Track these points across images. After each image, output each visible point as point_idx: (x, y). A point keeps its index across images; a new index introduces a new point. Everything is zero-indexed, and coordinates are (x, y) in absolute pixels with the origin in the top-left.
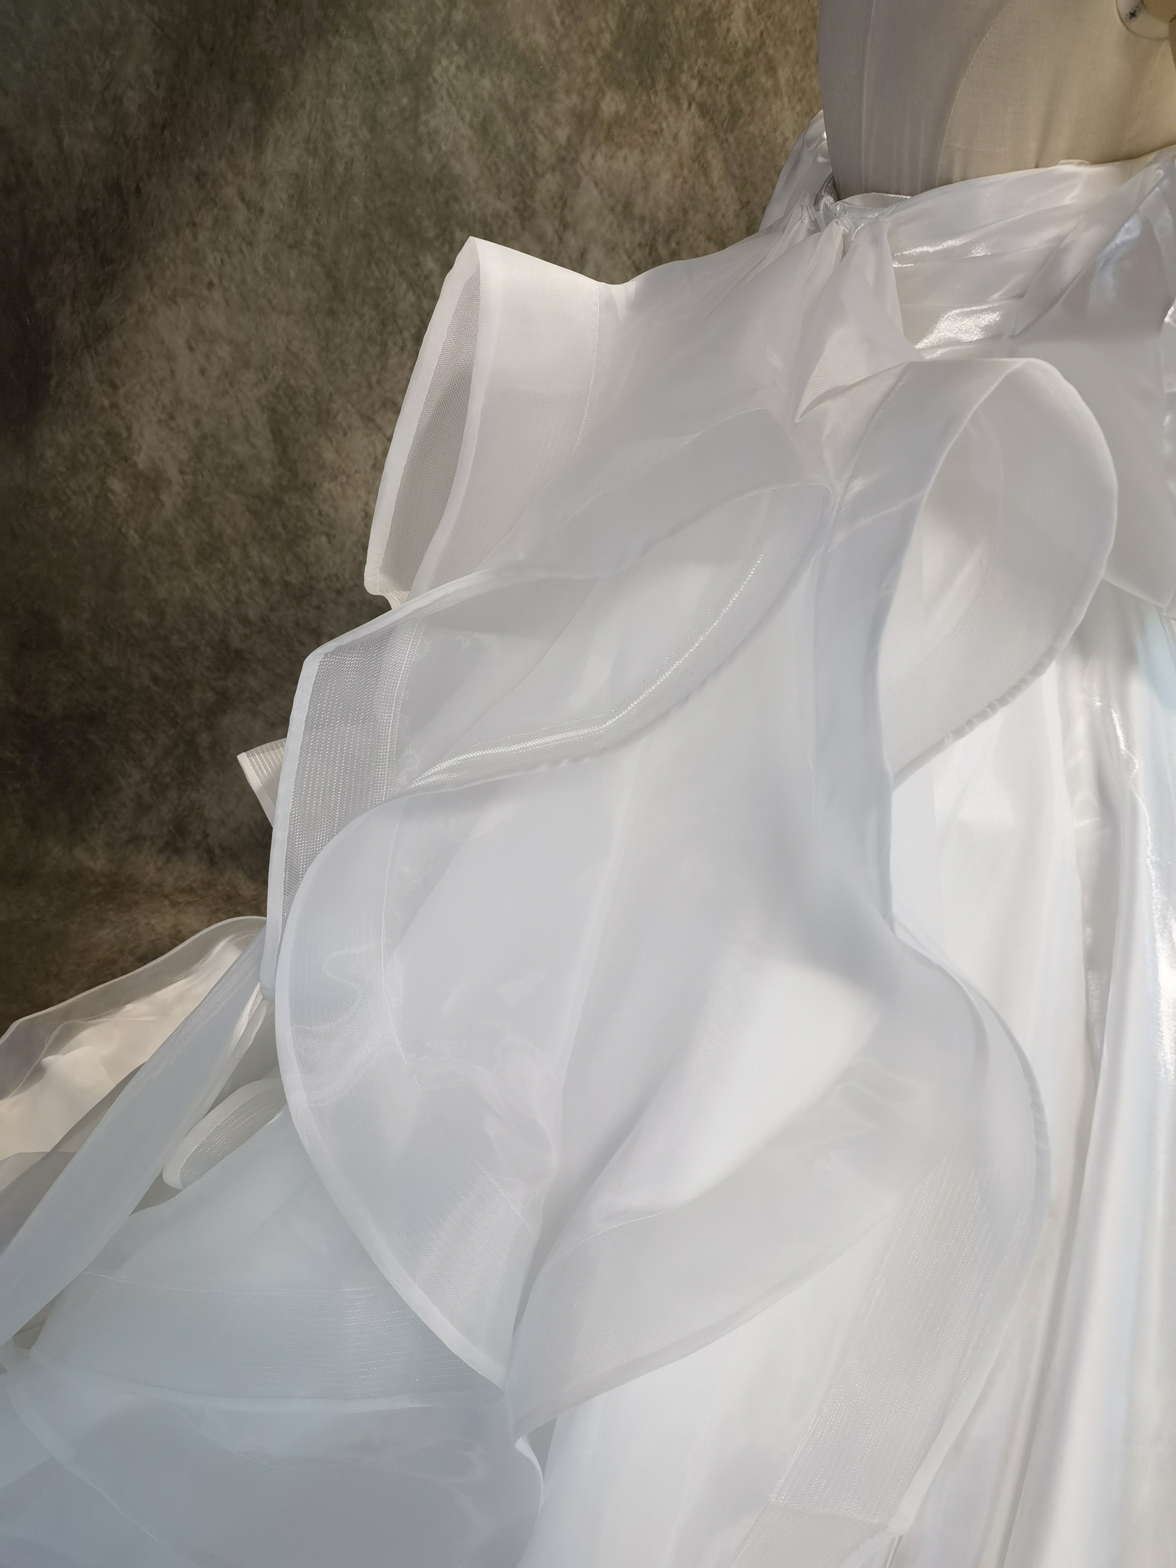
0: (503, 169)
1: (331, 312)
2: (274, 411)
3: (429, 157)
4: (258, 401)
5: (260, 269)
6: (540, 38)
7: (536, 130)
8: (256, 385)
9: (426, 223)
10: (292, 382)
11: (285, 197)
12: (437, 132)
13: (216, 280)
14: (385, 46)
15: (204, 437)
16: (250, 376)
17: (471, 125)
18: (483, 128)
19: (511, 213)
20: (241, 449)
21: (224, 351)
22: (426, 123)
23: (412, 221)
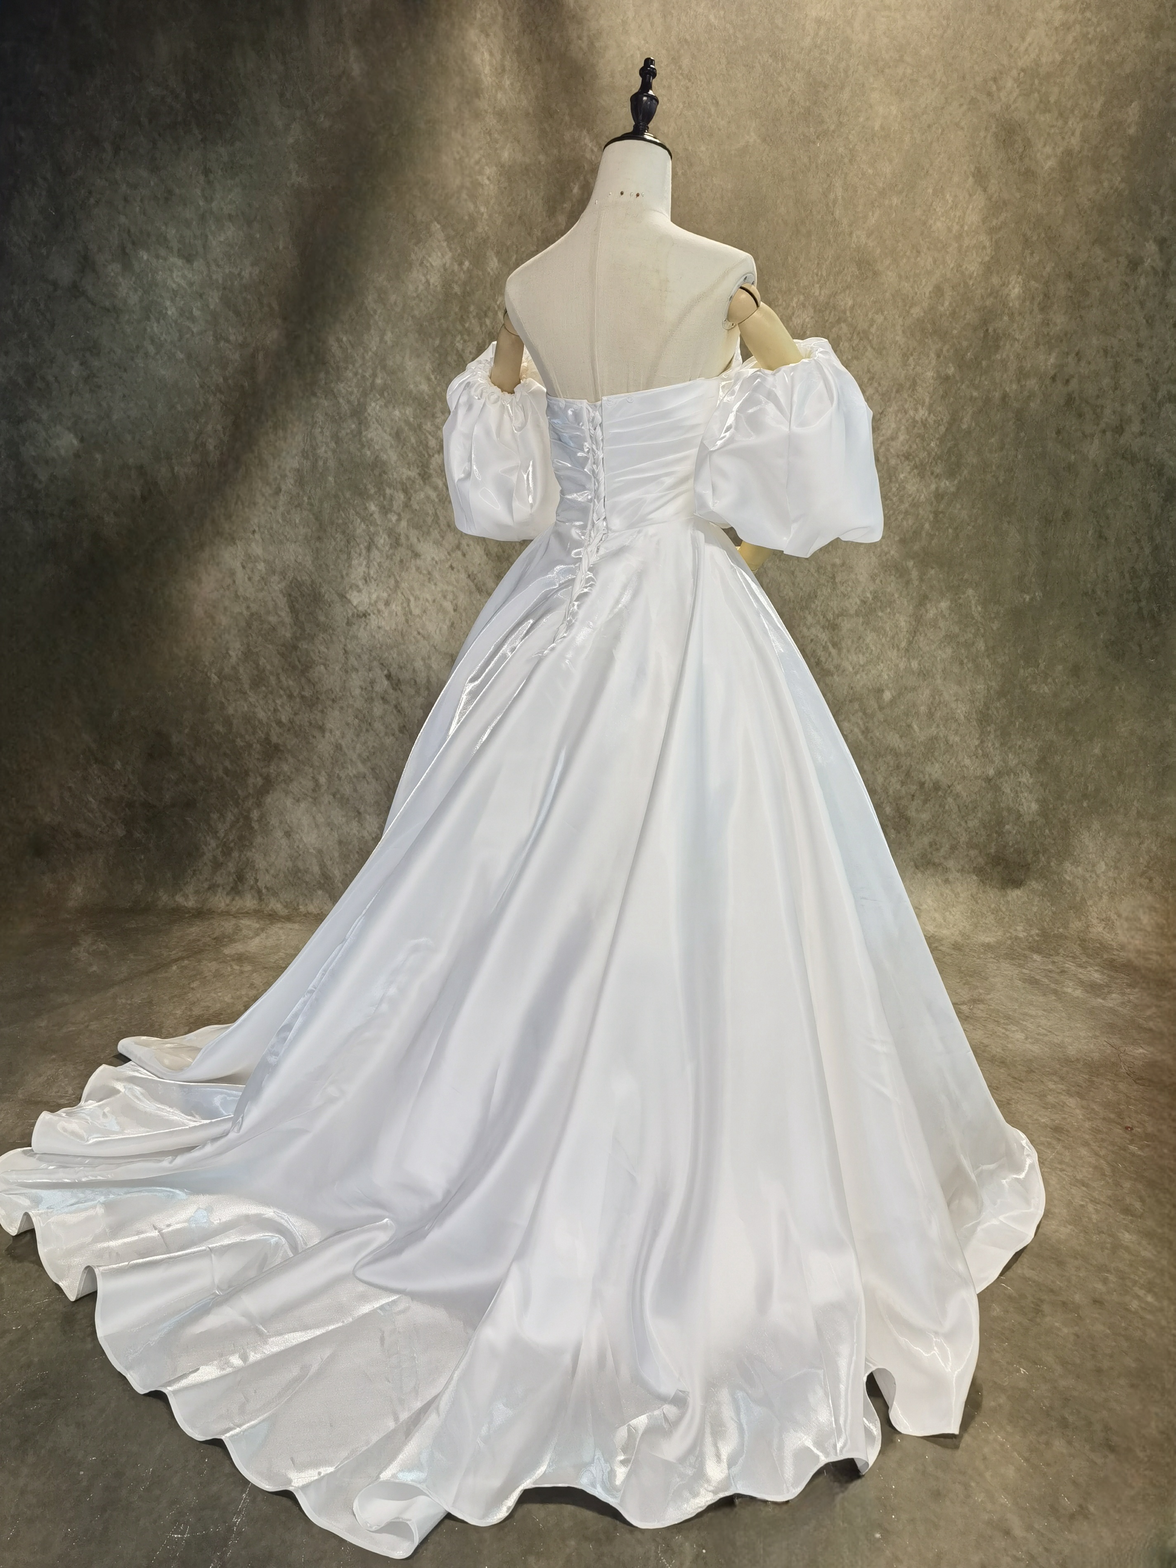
0: (410, 455)
1: (319, 538)
2: (290, 595)
3: (368, 453)
4: (281, 591)
5: (280, 521)
6: (424, 387)
7: (427, 434)
8: (279, 583)
9: (369, 486)
10: (299, 579)
11: (292, 481)
12: (372, 440)
13: (257, 529)
14: (341, 400)
15: (252, 615)
16: (275, 578)
17: (390, 435)
18: (397, 435)
19: (417, 477)
20: (273, 619)
21: (261, 566)
22: (365, 436)
23: (361, 486)
